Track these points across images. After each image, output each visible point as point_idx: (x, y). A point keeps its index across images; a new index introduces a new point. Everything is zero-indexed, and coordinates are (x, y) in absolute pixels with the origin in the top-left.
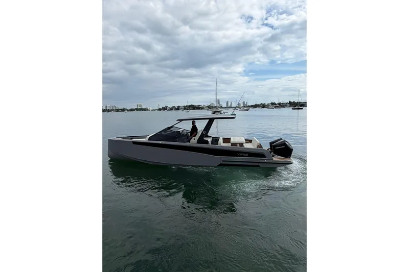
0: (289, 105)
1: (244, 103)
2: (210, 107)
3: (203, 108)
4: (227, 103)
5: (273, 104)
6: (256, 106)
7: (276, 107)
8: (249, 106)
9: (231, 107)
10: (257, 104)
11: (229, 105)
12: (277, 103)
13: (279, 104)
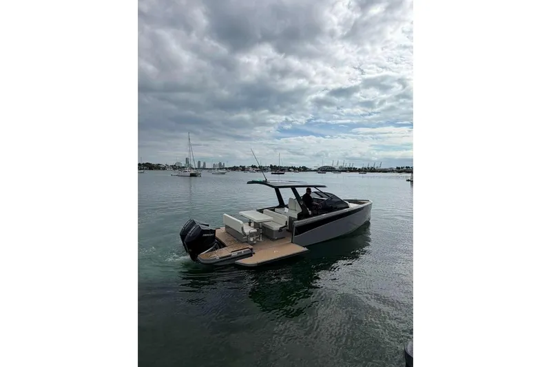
0: (270, 169)
1: (220, 164)
2: (174, 167)
3: (164, 169)
4: (199, 163)
5: (253, 167)
6: (235, 169)
7: (257, 171)
8: (226, 169)
9: (204, 168)
10: (236, 166)
11: (202, 165)
12: (258, 166)
13: (260, 167)
